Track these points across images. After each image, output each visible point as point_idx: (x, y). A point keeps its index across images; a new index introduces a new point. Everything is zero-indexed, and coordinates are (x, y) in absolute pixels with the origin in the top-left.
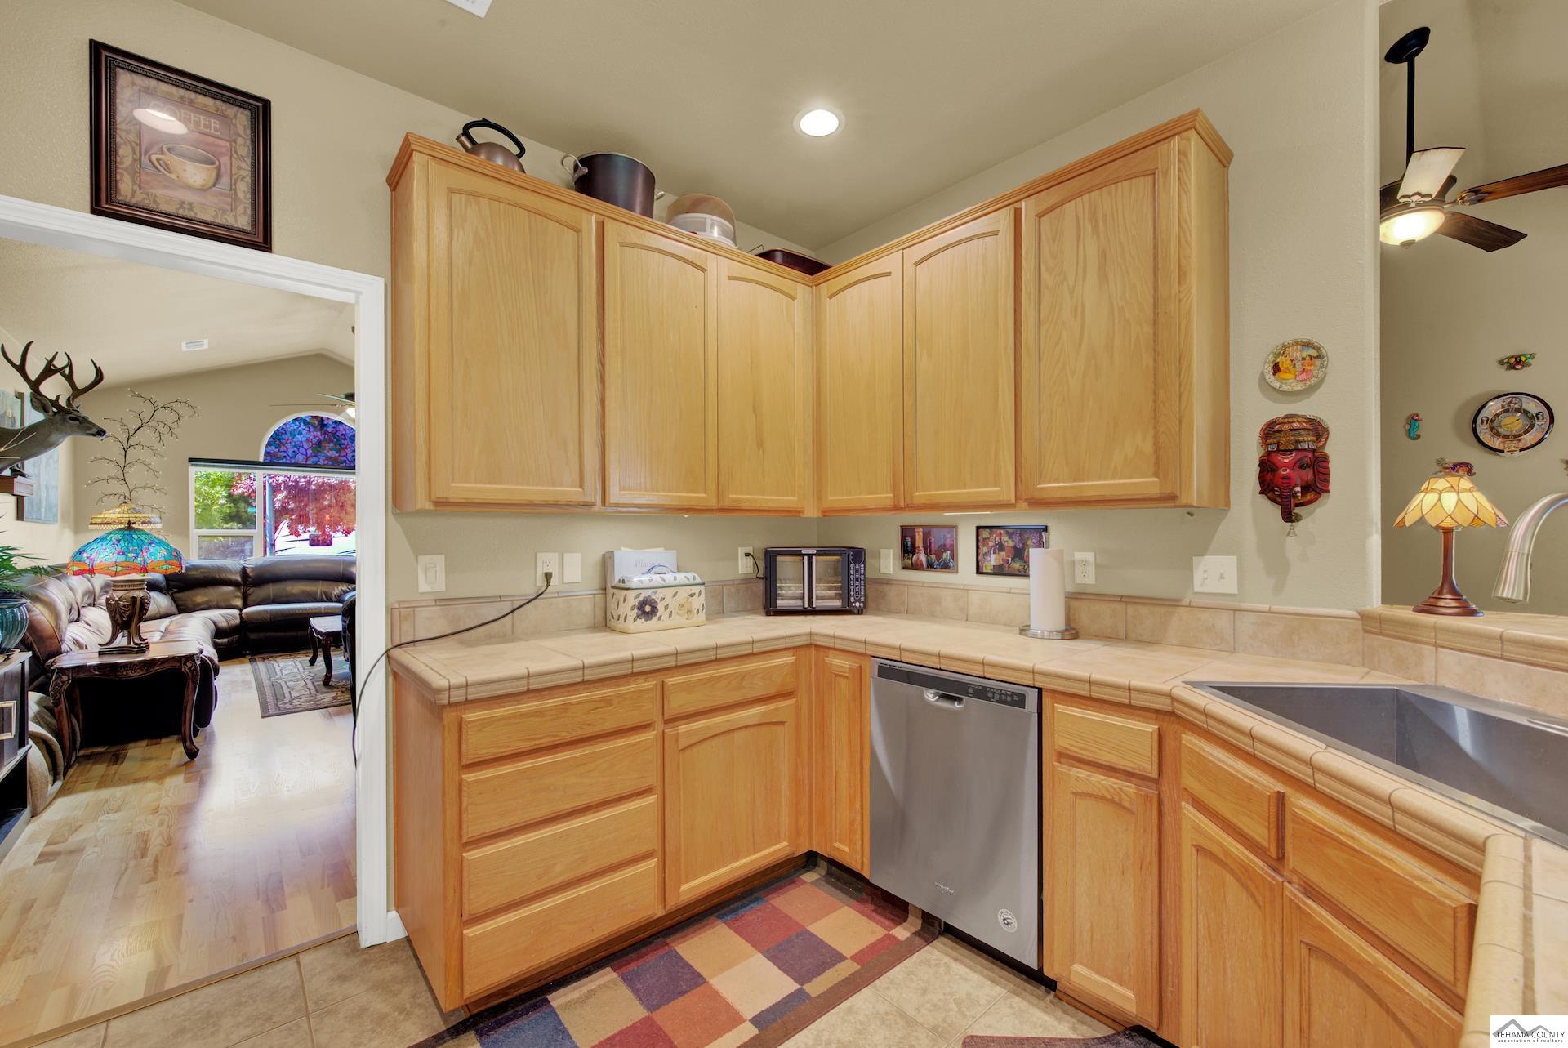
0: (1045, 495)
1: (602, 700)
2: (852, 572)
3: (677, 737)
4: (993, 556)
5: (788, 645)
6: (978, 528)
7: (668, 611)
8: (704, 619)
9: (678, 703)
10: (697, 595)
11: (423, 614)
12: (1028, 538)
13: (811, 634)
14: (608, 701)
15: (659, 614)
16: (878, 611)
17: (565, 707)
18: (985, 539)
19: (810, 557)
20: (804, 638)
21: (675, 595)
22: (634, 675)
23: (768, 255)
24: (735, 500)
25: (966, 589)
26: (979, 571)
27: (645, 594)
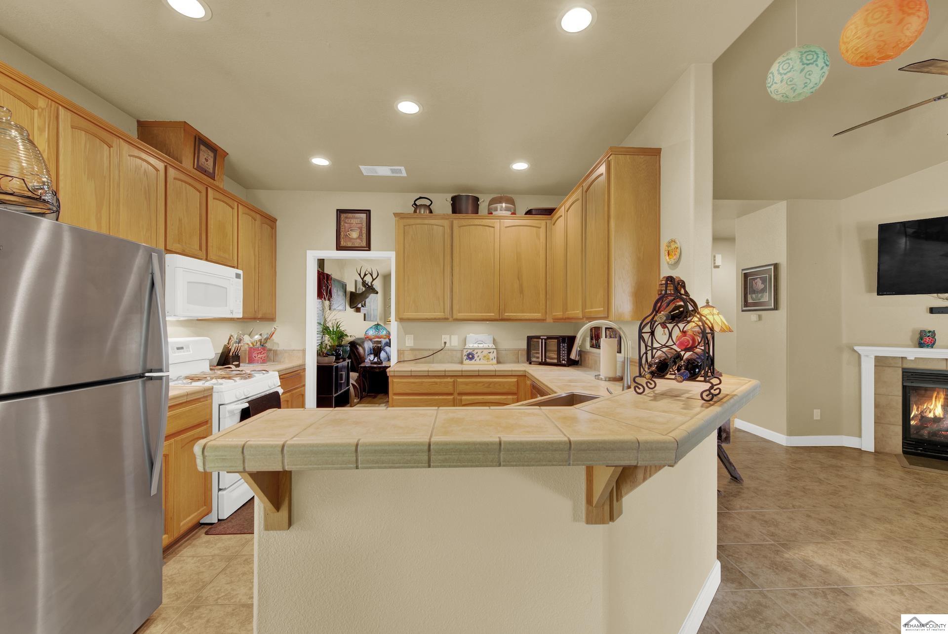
1: (434, 382)
2: (561, 347)
3: (461, 400)
5: (513, 374)
7: (479, 358)
8: (496, 362)
9: (462, 388)
10: (492, 353)
11: (406, 353)
13: (525, 371)
14: (436, 383)
15: (475, 359)
17: (422, 383)
19: (542, 339)
20: (522, 372)
21: (482, 352)
22: (445, 376)
23: (529, 212)
27: (470, 351)
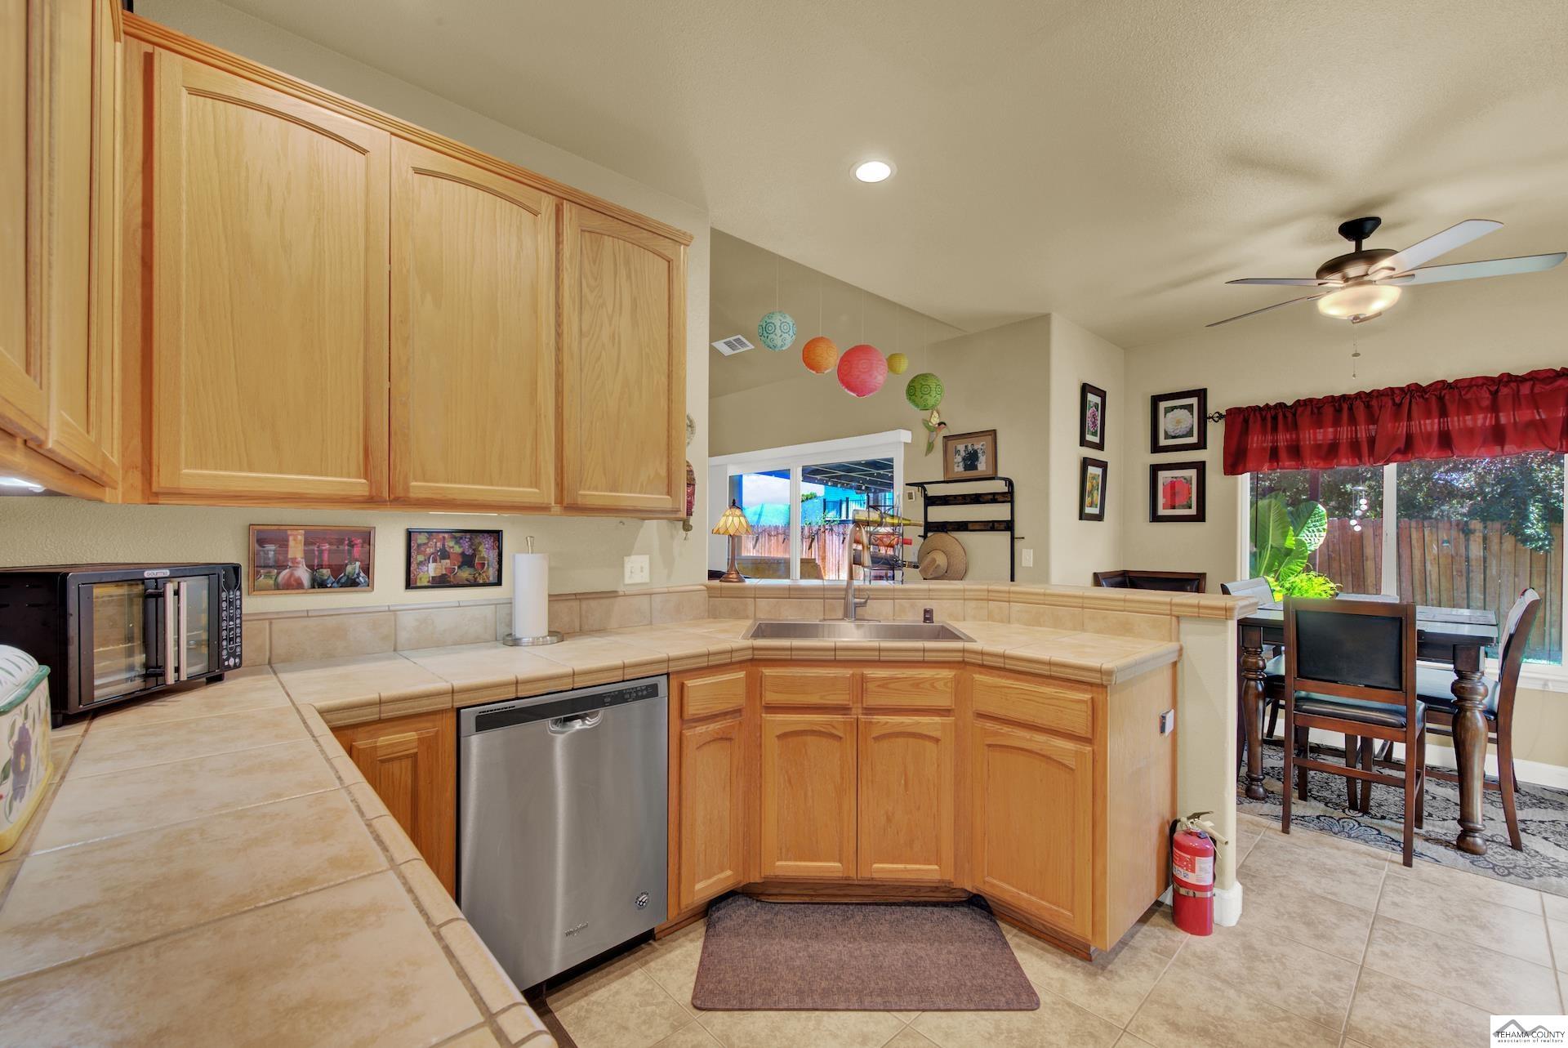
2: (224, 605)
4: (432, 566)
6: (410, 533)
12: (480, 544)
15: (30, 773)
26: (409, 585)
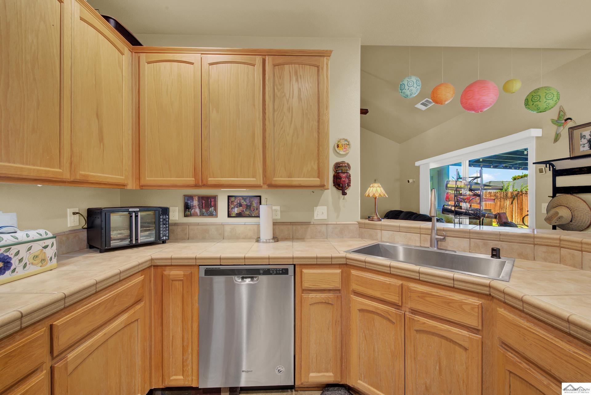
0: (277, 183)
2: (161, 220)
3: (63, 367)
4: (236, 209)
6: (229, 197)
7: (22, 264)
8: (57, 263)
9: (67, 337)
10: (50, 246)
12: (253, 201)
13: (151, 259)
15: (12, 268)
16: (176, 240)
18: (232, 202)
19: (136, 213)
20: (148, 263)
21: (29, 249)
22: (22, 330)
23: (107, 19)
24: (84, 176)
25: (223, 225)
26: (229, 216)
